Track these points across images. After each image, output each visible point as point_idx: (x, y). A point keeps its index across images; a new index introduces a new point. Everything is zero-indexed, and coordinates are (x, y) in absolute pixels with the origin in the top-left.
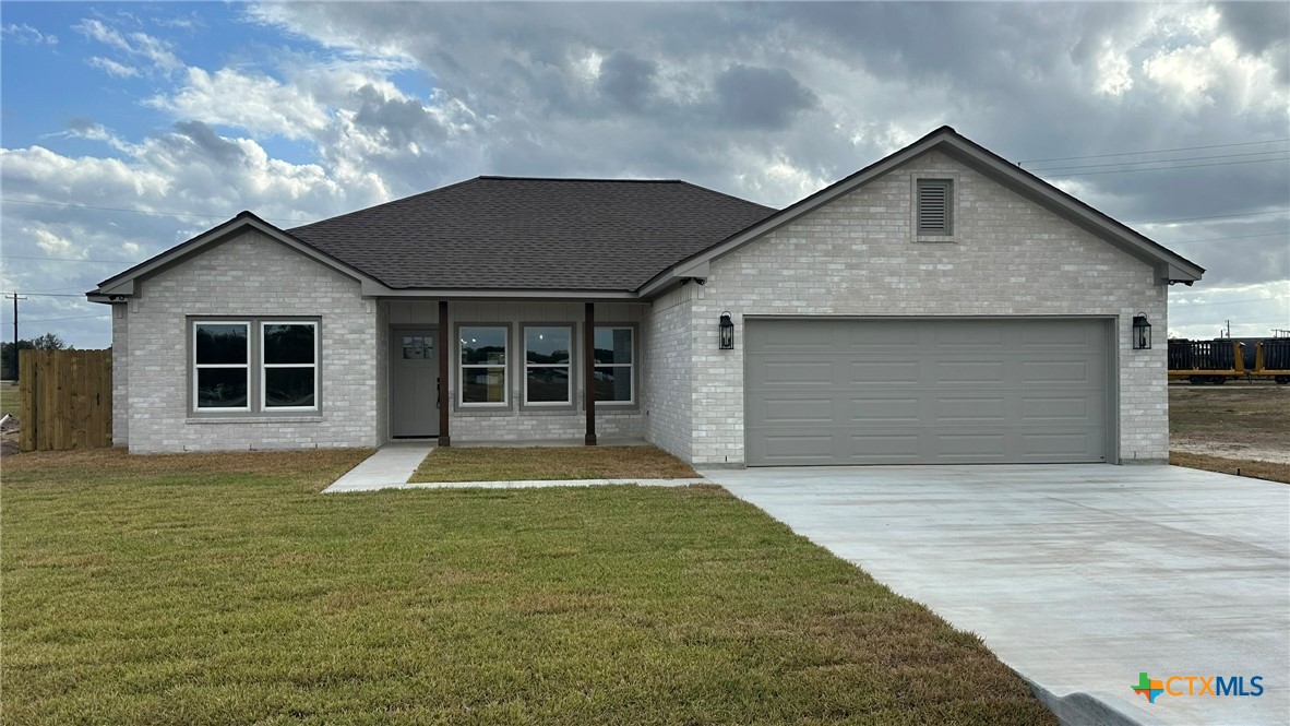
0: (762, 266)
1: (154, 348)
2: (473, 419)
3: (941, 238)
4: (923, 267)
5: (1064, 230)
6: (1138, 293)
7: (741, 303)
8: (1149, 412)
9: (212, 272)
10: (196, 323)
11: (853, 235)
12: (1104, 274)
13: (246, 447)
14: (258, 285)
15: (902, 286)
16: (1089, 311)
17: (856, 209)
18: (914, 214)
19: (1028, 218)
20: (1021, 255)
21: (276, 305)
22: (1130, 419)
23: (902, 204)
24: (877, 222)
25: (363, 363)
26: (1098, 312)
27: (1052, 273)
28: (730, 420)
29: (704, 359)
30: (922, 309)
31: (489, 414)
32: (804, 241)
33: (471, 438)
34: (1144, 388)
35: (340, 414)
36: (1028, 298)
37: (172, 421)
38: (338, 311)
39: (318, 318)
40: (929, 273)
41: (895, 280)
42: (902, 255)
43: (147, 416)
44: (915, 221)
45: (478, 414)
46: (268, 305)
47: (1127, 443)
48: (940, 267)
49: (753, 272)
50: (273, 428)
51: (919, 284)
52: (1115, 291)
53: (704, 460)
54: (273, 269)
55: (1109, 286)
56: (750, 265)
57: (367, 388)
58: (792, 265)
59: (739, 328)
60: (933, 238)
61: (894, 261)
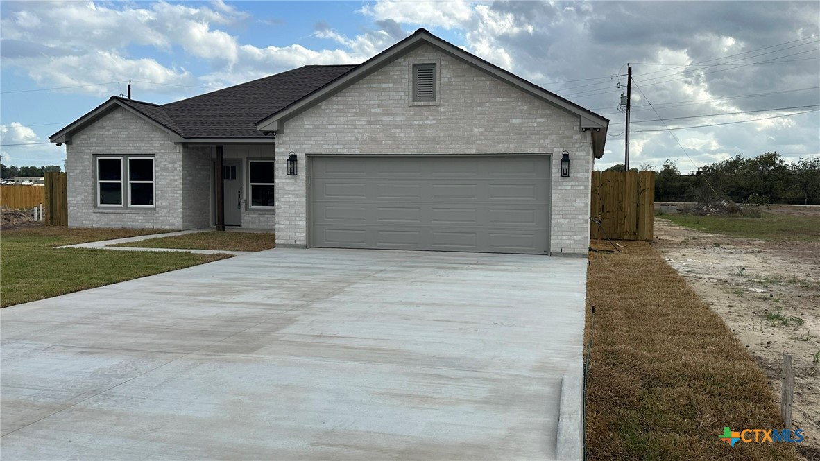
0: (316, 123)
1: (78, 171)
2: (255, 216)
3: (427, 103)
4: (416, 123)
5: (513, 95)
6: (568, 137)
7: (304, 146)
8: (573, 221)
9: (104, 130)
10: (98, 158)
11: (372, 102)
12: (541, 124)
13: (120, 226)
14: (124, 136)
15: (402, 135)
16: (530, 151)
17: (374, 86)
18: (411, 87)
19: (487, 87)
20: (482, 113)
21: (133, 148)
22: (558, 225)
23: (403, 81)
24: (387, 94)
25: (175, 181)
26: (536, 151)
27: (503, 125)
28: (297, 219)
29: (282, 181)
30: (415, 150)
31: (264, 213)
32: (341, 107)
33: (255, 227)
34: (569, 204)
35: (165, 210)
36: (486, 142)
37: (87, 211)
38: (163, 151)
39: (153, 155)
40: (420, 126)
41: (398, 131)
42: (403, 115)
43: (76, 208)
44: (411, 93)
45: (258, 213)
46: (129, 148)
47: (556, 241)
48: (427, 122)
49: (311, 127)
50: (133, 216)
51: (413, 134)
52: (549, 136)
53: (282, 242)
54: (132, 128)
55: (545, 132)
56: (309, 123)
57: (178, 195)
58: (335, 122)
59: (302, 163)
60: (422, 103)
61: (398, 119)
